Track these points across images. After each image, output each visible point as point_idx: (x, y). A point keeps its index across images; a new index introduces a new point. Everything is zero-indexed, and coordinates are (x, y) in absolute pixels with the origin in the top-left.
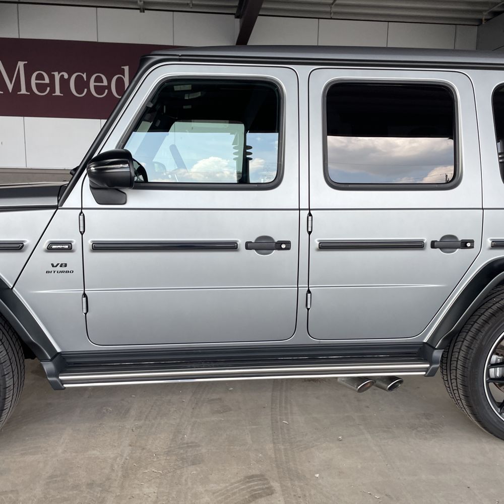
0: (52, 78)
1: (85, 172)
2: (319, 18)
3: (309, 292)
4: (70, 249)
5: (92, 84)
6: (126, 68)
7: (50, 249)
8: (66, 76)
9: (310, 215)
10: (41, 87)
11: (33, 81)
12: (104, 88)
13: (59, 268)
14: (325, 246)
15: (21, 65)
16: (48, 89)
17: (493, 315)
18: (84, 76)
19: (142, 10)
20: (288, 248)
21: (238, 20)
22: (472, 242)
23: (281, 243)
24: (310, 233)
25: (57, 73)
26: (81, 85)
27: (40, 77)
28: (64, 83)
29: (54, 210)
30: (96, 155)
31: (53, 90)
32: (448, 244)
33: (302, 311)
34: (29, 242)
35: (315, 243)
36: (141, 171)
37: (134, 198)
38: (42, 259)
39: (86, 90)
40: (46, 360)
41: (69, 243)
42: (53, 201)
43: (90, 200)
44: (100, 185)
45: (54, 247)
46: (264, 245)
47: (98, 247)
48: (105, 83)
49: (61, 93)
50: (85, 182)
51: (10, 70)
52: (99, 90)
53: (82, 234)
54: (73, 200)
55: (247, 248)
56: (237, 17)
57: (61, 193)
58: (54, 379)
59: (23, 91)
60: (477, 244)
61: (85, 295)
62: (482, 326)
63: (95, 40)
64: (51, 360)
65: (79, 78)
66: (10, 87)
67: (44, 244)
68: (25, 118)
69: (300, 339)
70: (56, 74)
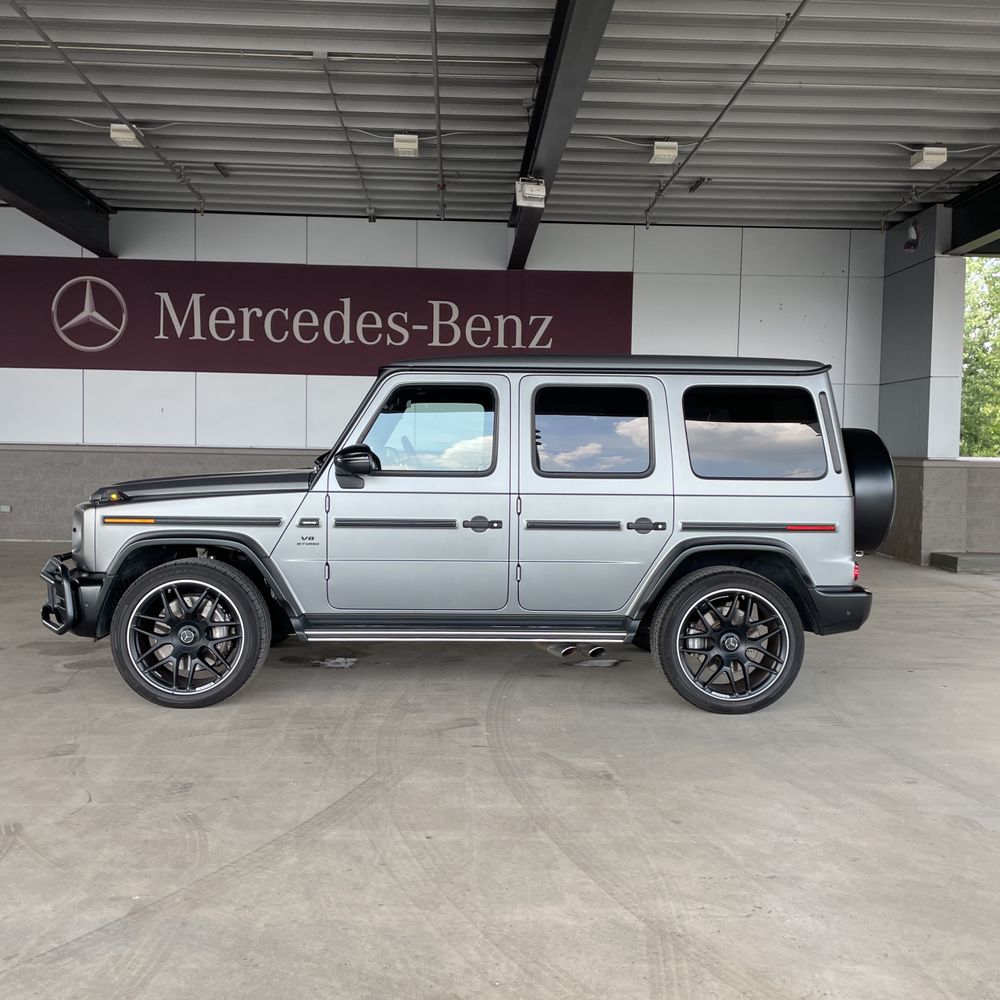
0: (239, 317)
1: (333, 460)
2: (634, 224)
3: (519, 565)
4: (317, 525)
5: (296, 324)
6: (347, 302)
7: (301, 525)
8: (259, 313)
9: (519, 498)
10: (223, 330)
11: (213, 322)
12: (314, 329)
13: (307, 541)
14: (532, 526)
15: (196, 298)
16: (233, 331)
17: (684, 590)
18: (286, 313)
19: (372, 219)
20: (500, 527)
21: (512, 230)
22: (664, 524)
23: (494, 522)
24: (519, 514)
25: (247, 309)
26: (281, 325)
27: (222, 315)
28: (257, 324)
29: (305, 494)
30: (339, 450)
31: (240, 334)
32: (643, 526)
33: (513, 583)
34: (285, 519)
35: (524, 523)
36: (376, 460)
37: (371, 483)
38: (295, 533)
39: (287, 333)
40: (295, 617)
41: (317, 520)
42: (305, 486)
43: (335, 485)
44: (345, 473)
45: (305, 523)
46: (479, 524)
47: (341, 524)
48: (316, 322)
49: (251, 338)
50: (331, 470)
51: (181, 305)
52: (306, 332)
53: (327, 512)
54: (321, 485)
55: (464, 526)
56: (511, 226)
57: (311, 479)
58: (301, 633)
59: (198, 335)
60: (669, 526)
61: (327, 564)
62: (674, 600)
63: (302, 261)
64: (298, 618)
65: (277, 317)
66: (179, 330)
67: (296, 521)
68: (198, 373)
69: (512, 609)
70: (245, 310)
